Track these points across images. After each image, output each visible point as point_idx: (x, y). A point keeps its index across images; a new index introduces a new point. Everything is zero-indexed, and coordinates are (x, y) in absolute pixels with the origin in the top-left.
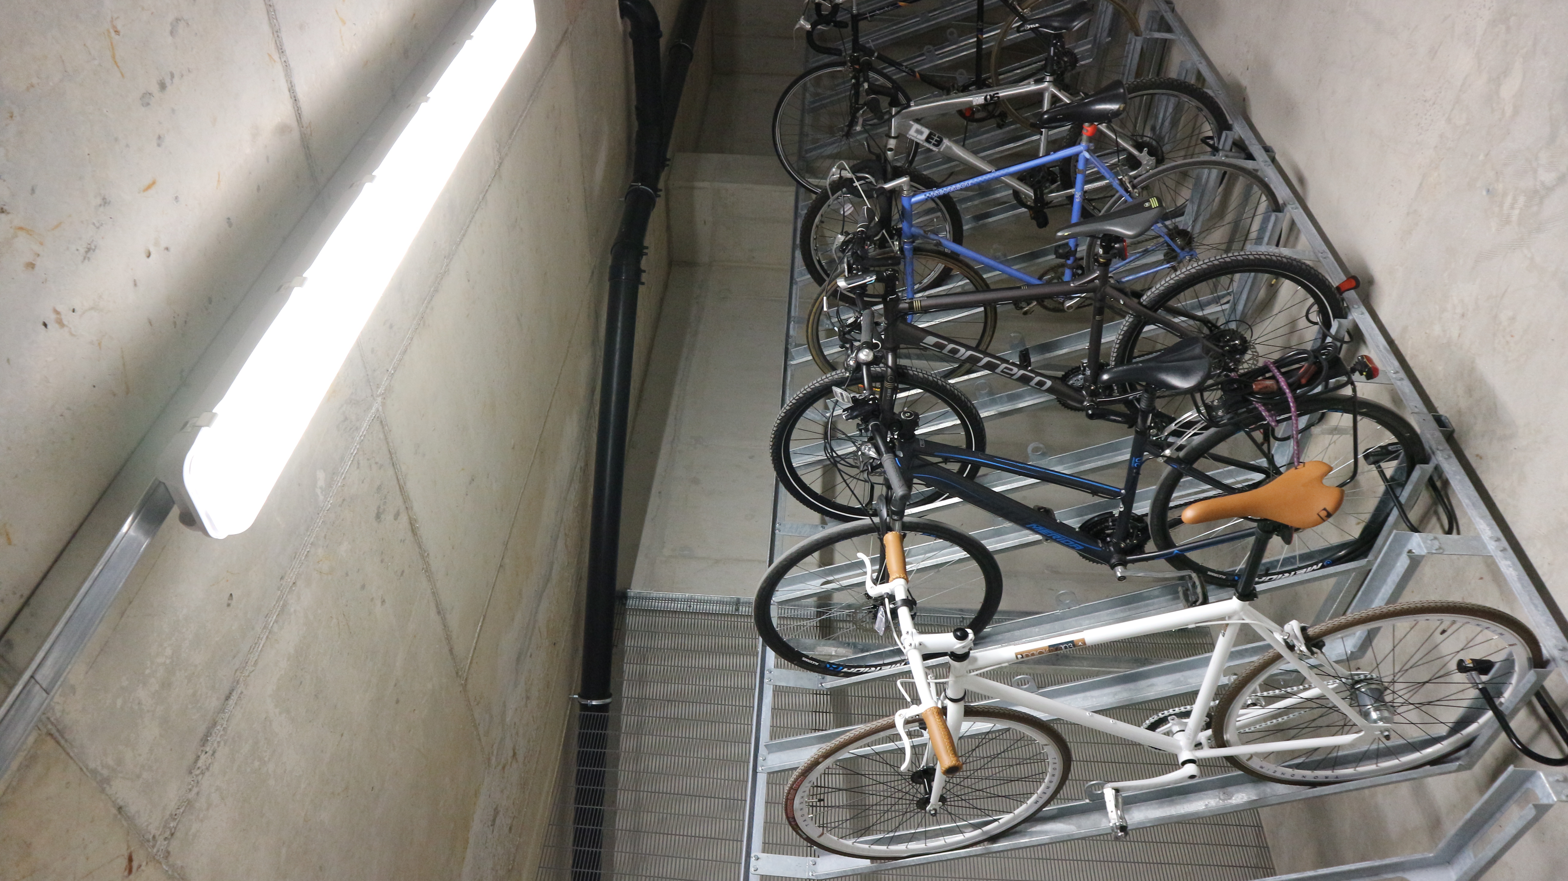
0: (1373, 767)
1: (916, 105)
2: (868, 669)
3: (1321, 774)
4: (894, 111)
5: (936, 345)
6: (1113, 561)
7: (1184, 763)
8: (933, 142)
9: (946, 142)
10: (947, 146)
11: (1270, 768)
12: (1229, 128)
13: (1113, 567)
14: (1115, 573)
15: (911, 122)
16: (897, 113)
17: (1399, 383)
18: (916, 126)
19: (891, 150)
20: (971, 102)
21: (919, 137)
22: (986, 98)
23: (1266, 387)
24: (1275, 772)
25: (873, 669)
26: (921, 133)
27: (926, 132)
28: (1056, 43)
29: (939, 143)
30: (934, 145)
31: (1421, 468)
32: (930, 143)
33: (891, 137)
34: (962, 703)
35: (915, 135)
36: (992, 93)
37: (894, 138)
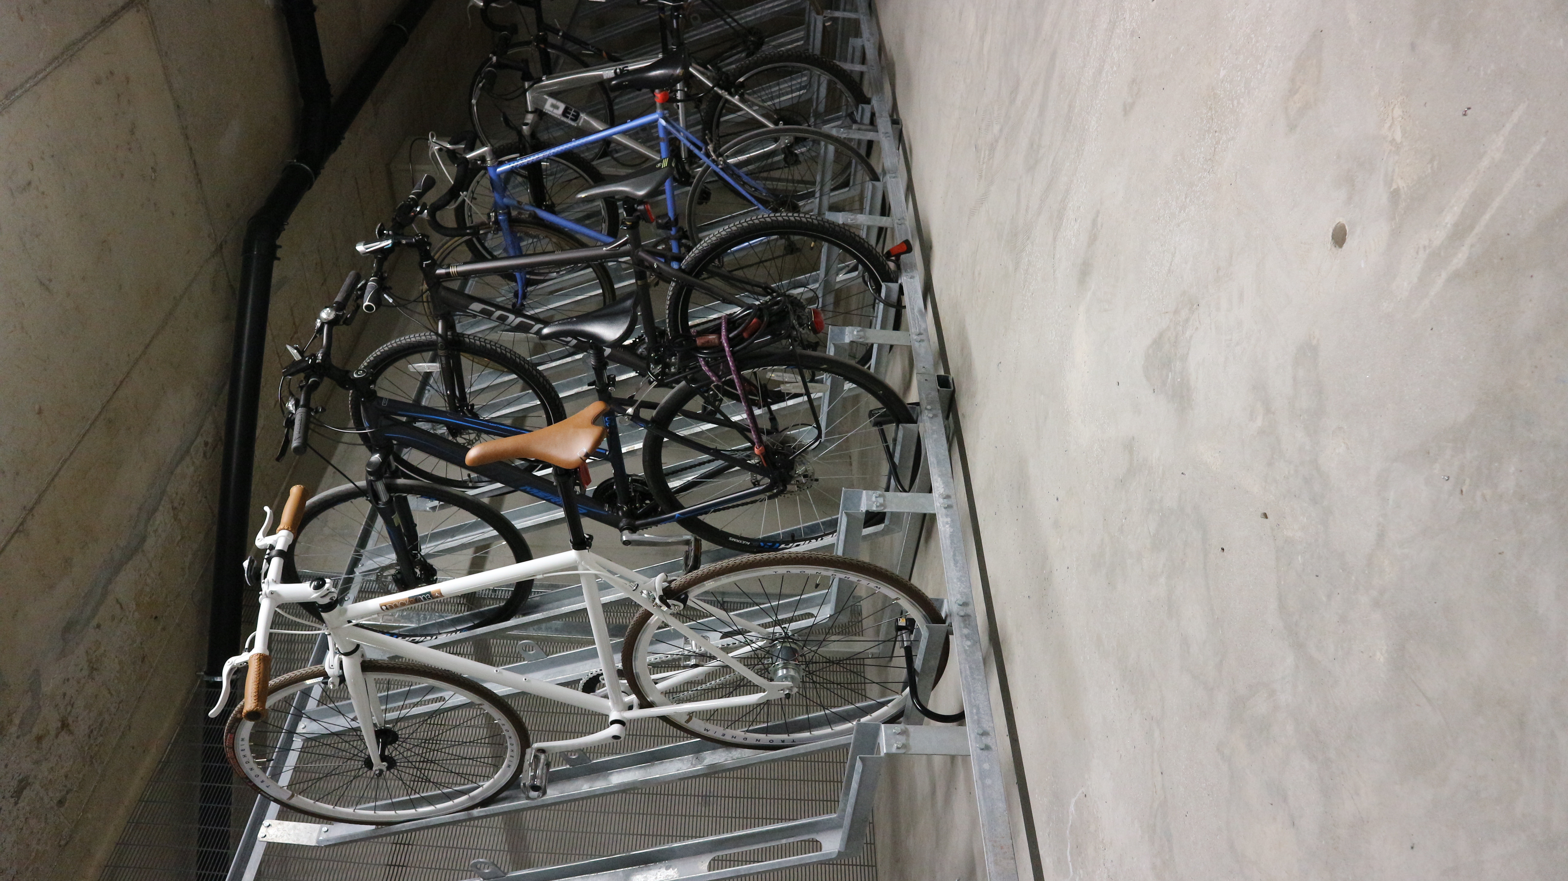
0: (828, 731)
1: (547, 79)
2: (423, 638)
3: (777, 738)
4: (527, 85)
5: (483, 311)
6: (621, 525)
7: (614, 722)
8: (570, 116)
9: (583, 116)
10: (585, 121)
11: (716, 731)
12: (868, 101)
13: (621, 530)
14: (622, 536)
15: (546, 97)
16: (531, 87)
17: (917, 344)
18: (550, 101)
19: (526, 124)
20: (601, 76)
21: (555, 111)
22: (615, 72)
23: (708, 342)
24: (724, 735)
25: (429, 638)
26: (557, 107)
27: (562, 106)
28: (678, 16)
29: (576, 118)
30: (572, 119)
31: (904, 428)
32: (567, 117)
33: (528, 112)
34: (357, 657)
35: (551, 109)
36: (621, 67)
37: (531, 112)
